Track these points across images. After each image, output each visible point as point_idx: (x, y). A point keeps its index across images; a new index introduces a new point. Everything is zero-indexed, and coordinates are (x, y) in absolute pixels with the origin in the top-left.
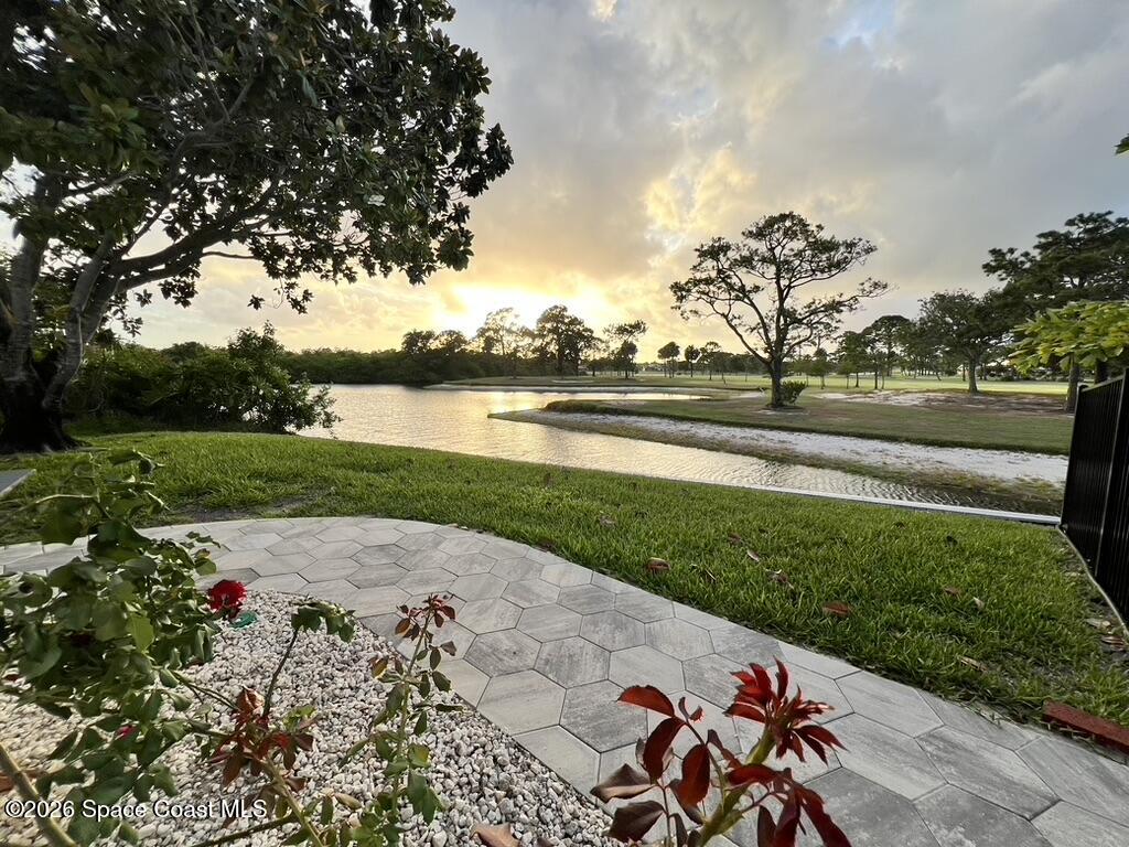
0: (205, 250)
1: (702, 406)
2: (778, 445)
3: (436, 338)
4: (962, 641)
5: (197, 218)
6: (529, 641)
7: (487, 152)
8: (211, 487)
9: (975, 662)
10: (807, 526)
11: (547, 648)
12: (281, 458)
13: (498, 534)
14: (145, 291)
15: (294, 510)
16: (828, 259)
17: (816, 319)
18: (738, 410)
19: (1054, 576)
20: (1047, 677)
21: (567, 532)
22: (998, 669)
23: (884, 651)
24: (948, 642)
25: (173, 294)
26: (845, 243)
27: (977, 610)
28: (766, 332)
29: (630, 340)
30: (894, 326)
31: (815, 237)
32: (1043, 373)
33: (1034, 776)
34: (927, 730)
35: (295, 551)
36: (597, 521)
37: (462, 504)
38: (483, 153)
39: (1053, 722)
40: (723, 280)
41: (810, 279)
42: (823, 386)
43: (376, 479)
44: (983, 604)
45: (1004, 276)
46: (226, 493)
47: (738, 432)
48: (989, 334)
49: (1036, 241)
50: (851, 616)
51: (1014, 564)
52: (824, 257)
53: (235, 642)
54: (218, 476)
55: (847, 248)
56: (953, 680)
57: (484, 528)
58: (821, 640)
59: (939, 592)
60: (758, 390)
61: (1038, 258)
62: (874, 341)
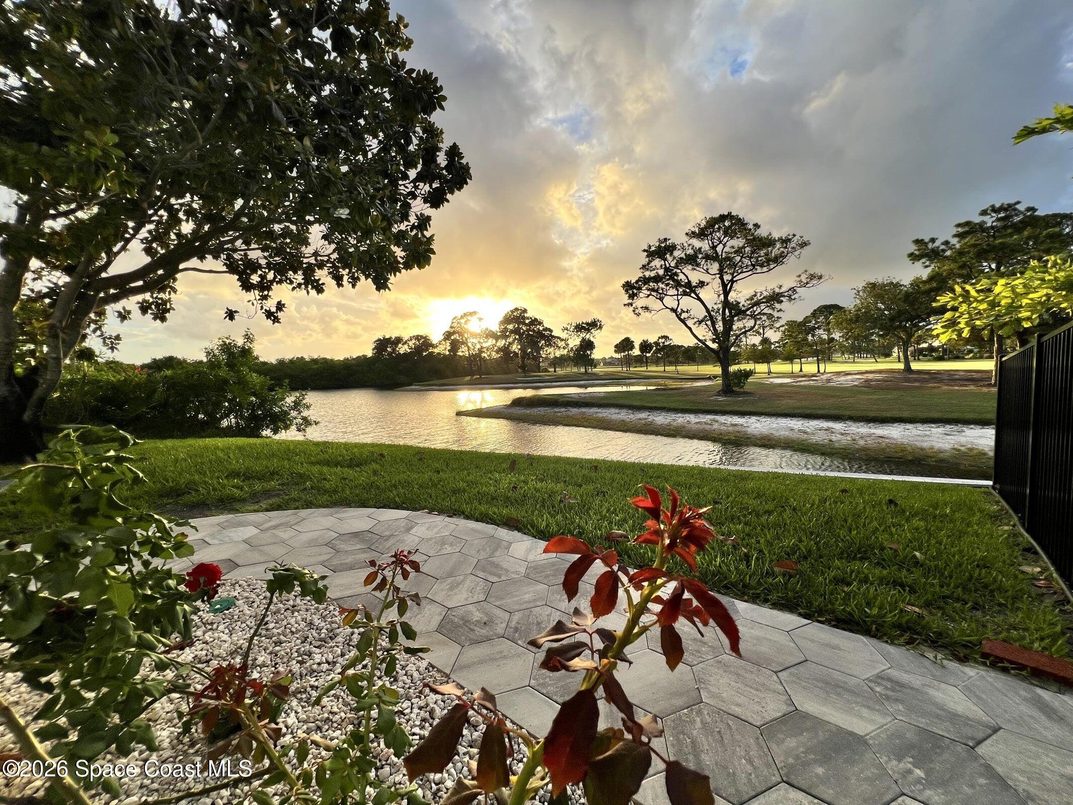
0: (181, 266)
1: (657, 395)
2: (731, 429)
3: (406, 343)
4: (904, 590)
5: (173, 237)
6: (498, 612)
7: (446, 168)
8: (191, 487)
9: (917, 610)
10: (758, 496)
11: (516, 617)
12: (257, 458)
13: (467, 518)
14: (124, 308)
15: (271, 505)
16: (767, 254)
17: (759, 310)
18: (693, 398)
19: (988, 529)
20: (984, 619)
21: (533, 512)
22: (939, 615)
23: (833, 604)
24: (892, 592)
25: (150, 311)
26: (780, 239)
27: (917, 562)
28: (713, 324)
29: (588, 336)
30: (831, 313)
31: (753, 234)
32: (970, 351)
33: (976, 708)
34: (875, 672)
35: (273, 540)
36: (561, 501)
37: (433, 492)
38: (442, 169)
39: (992, 658)
40: (671, 278)
41: (750, 273)
42: (770, 372)
43: (350, 473)
44: (923, 557)
45: (928, 263)
46: (204, 492)
47: (692, 419)
48: (919, 317)
49: (954, 231)
50: (801, 573)
51: (951, 521)
52: (762, 253)
53: (215, 626)
54: (197, 477)
55: (782, 243)
56: (898, 626)
57: (453, 513)
58: (773, 597)
59: (882, 549)
60: (709, 378)
61: (958, 246)
62: (814, 329)
